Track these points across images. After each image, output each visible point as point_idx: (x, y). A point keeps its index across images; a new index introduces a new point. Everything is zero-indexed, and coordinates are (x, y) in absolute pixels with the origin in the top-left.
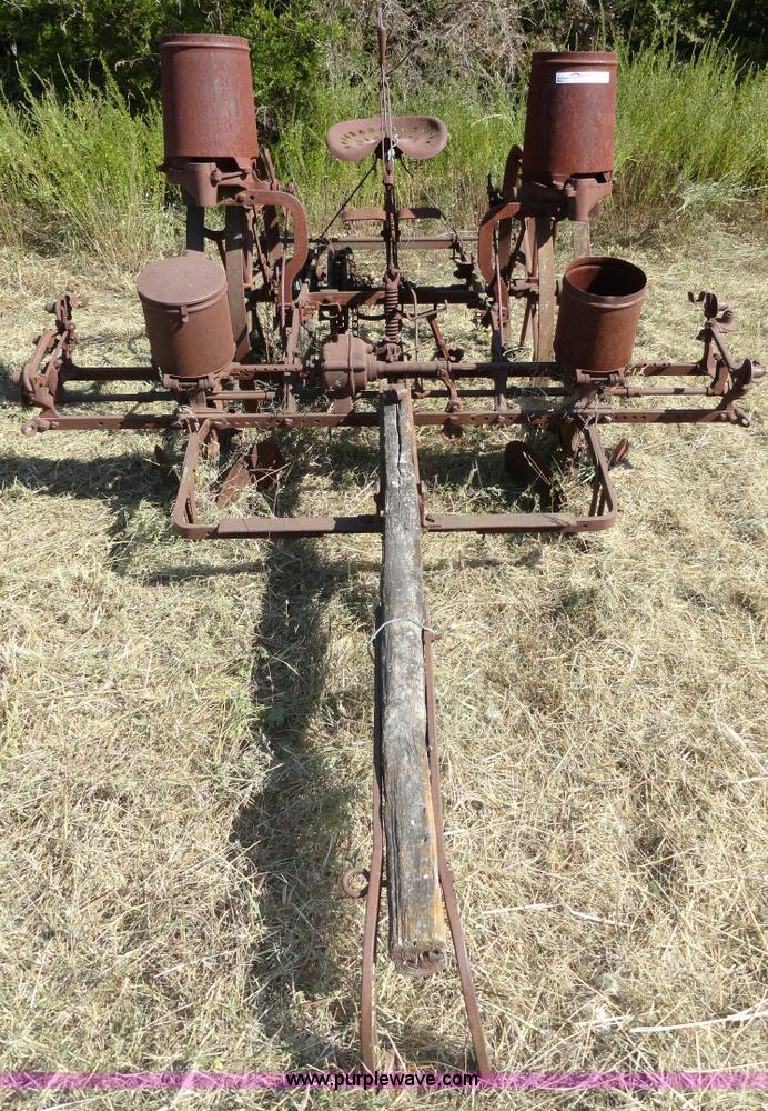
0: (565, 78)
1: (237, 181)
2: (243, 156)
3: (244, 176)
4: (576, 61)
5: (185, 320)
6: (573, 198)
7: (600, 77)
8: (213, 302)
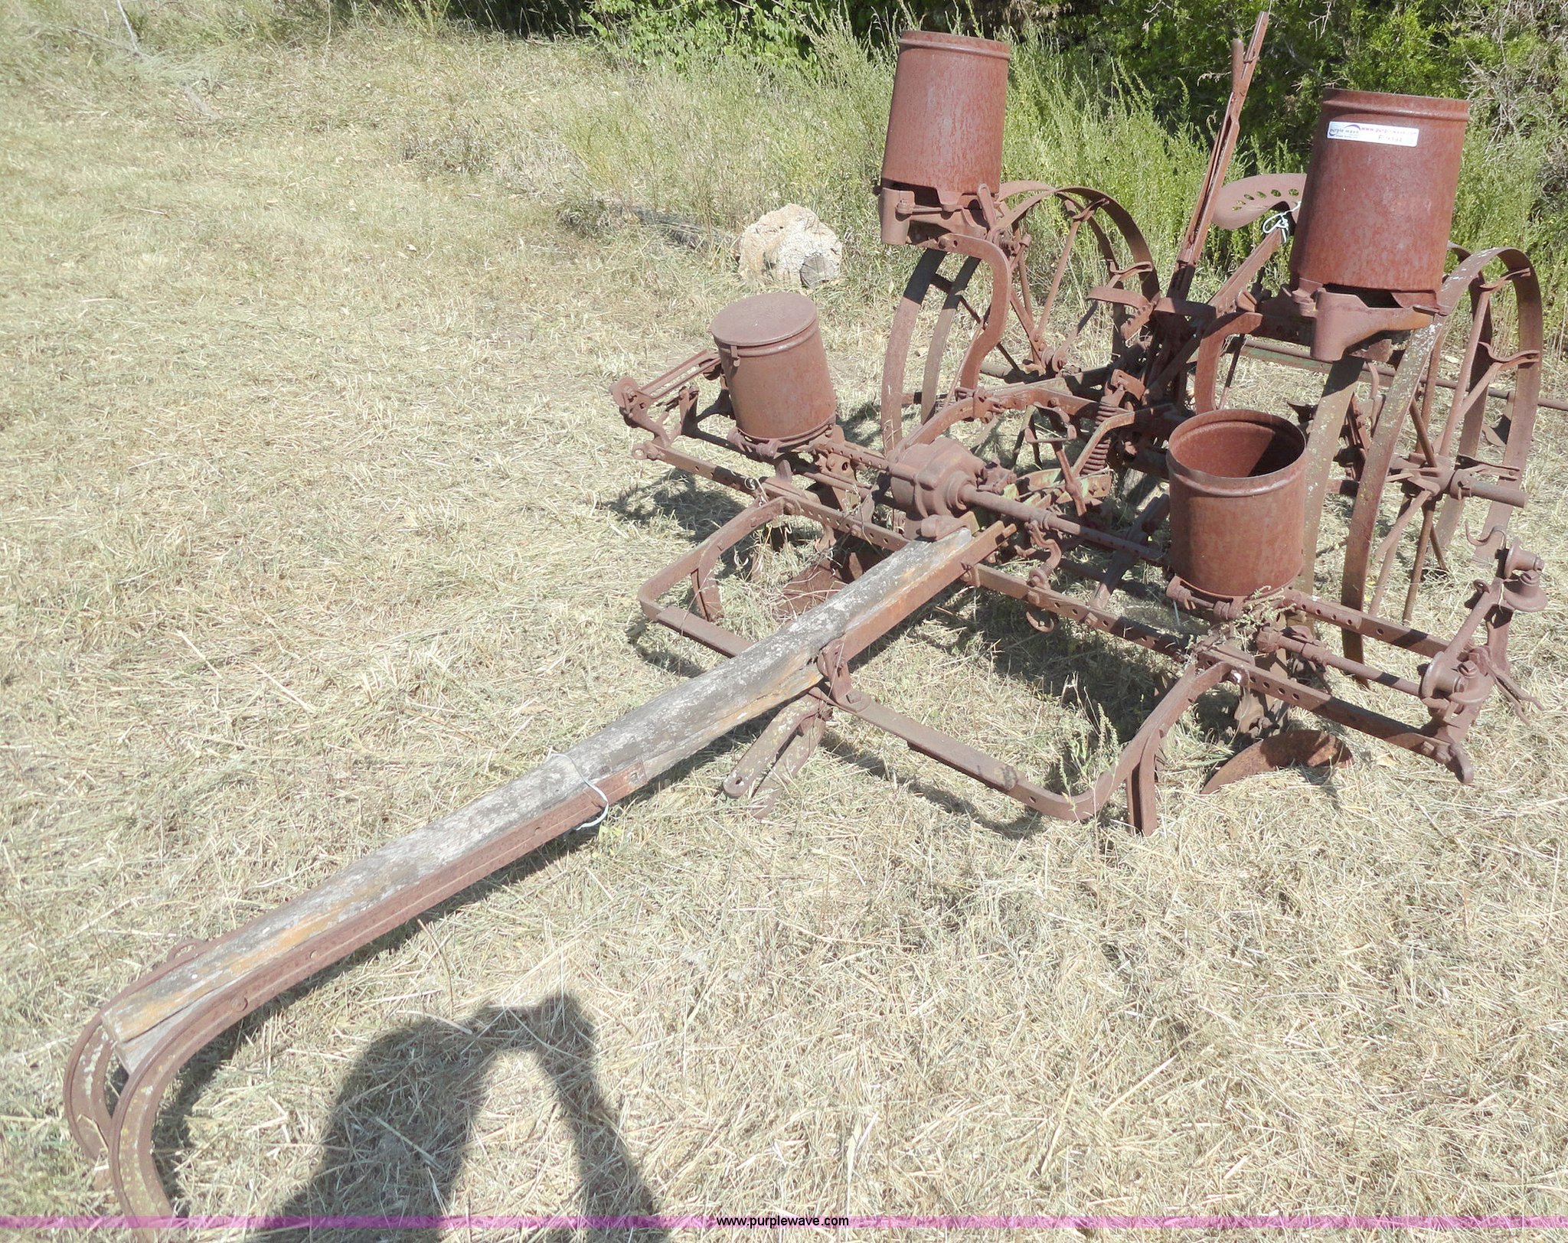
0: (1341, 130)
1: (937, 219)
2: (951, 188)
3: (946, 215)
4: (1355, 105)
5: (736, 363)
6: (1311, 321)
7: (1406, 136)
8: (772, 350)
